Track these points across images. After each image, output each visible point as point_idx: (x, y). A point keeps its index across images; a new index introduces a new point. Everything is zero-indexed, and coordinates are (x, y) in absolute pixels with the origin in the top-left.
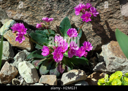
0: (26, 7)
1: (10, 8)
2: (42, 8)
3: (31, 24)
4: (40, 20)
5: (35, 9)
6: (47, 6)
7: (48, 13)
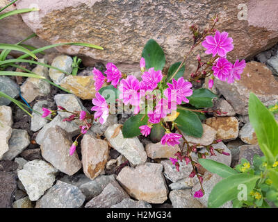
0: (88, 31)
1: (58, 37)
2: (116, 30)
3: (99, 58)
4: (114, 49)
5: (104, 33)
6: (126, 25)
7: (126, 37)
